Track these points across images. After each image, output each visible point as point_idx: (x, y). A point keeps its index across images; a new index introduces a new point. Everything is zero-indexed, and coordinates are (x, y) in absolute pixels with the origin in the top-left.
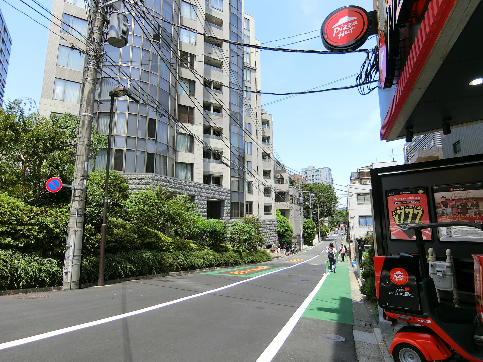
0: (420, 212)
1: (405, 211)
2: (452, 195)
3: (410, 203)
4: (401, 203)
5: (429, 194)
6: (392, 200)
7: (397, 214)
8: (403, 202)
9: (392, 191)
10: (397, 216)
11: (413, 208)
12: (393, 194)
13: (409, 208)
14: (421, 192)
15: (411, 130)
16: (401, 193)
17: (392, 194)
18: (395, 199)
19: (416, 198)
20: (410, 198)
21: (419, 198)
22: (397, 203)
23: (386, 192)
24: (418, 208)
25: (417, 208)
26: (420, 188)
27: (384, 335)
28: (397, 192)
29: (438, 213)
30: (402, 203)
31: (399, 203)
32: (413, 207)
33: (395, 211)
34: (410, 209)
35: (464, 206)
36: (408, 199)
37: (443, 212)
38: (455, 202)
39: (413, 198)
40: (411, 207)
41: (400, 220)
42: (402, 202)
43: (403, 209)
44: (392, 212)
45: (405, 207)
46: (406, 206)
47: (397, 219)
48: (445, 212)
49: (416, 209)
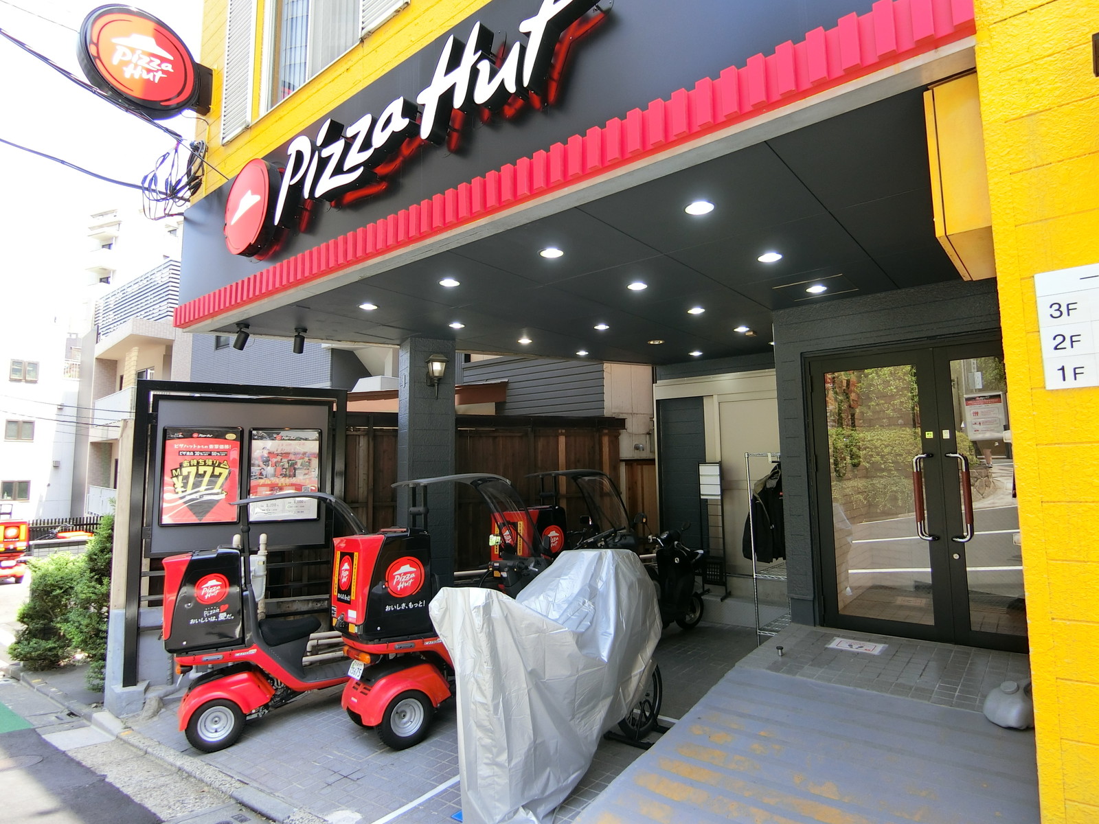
0: (225, 473)
1: (198, 470)
2: (279, 446)
3: (210, 455)
4: (192, 453)
5: (244, 441)
6: (176, 446)
7: (181, 475)
8: (197, 453)
9: (177, 430)
10: (180, 478)
11: (213, 465)
12: (180, 436)
13: (205, 465)
14: (231, 436)
15: (244, 330)
16: (195, 435)
17: (176, 435)
18: (181, 445)
19: (222, 447)
20: (211, 447)
21: (227, 447)
22: (184, 453)
23: (165, 431)
24: (222, 466)
25: (220, 463)
26: (232, 429)
27: (123, 718)
28: (188, 434)
29: (254, 474)
30: (194, 454)
31: (188, 453)
32: (213, 462)
33: (178, 470)
34: (208, 466)
35: (293, 466)
36: (206, 447)
37: (261, 474)
38: (281, 457)
39: (216, 446)
40: (210, 463)
41: (185, 485)
42: (194, 452)
43: (194, 466)
44: (172, 470)
45: (198, 463)
46: (200, 461)
47: (179, 483)
48: (264, 473)
49: (219, 466)
